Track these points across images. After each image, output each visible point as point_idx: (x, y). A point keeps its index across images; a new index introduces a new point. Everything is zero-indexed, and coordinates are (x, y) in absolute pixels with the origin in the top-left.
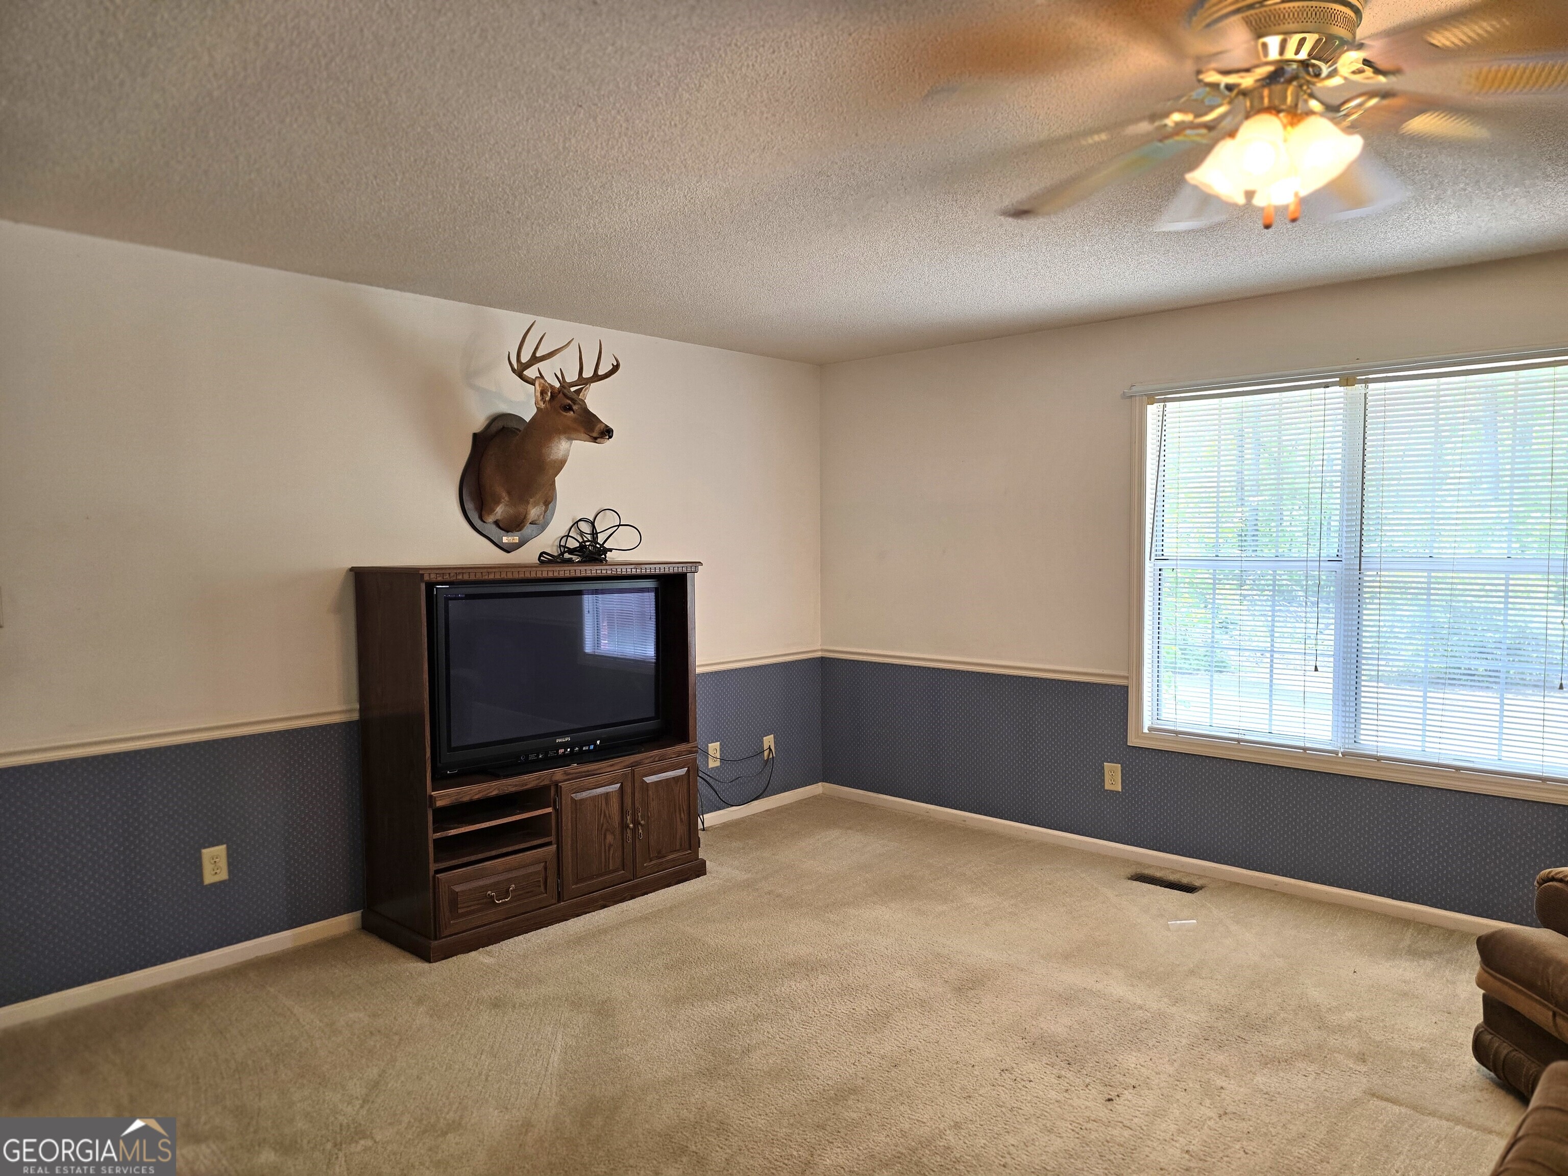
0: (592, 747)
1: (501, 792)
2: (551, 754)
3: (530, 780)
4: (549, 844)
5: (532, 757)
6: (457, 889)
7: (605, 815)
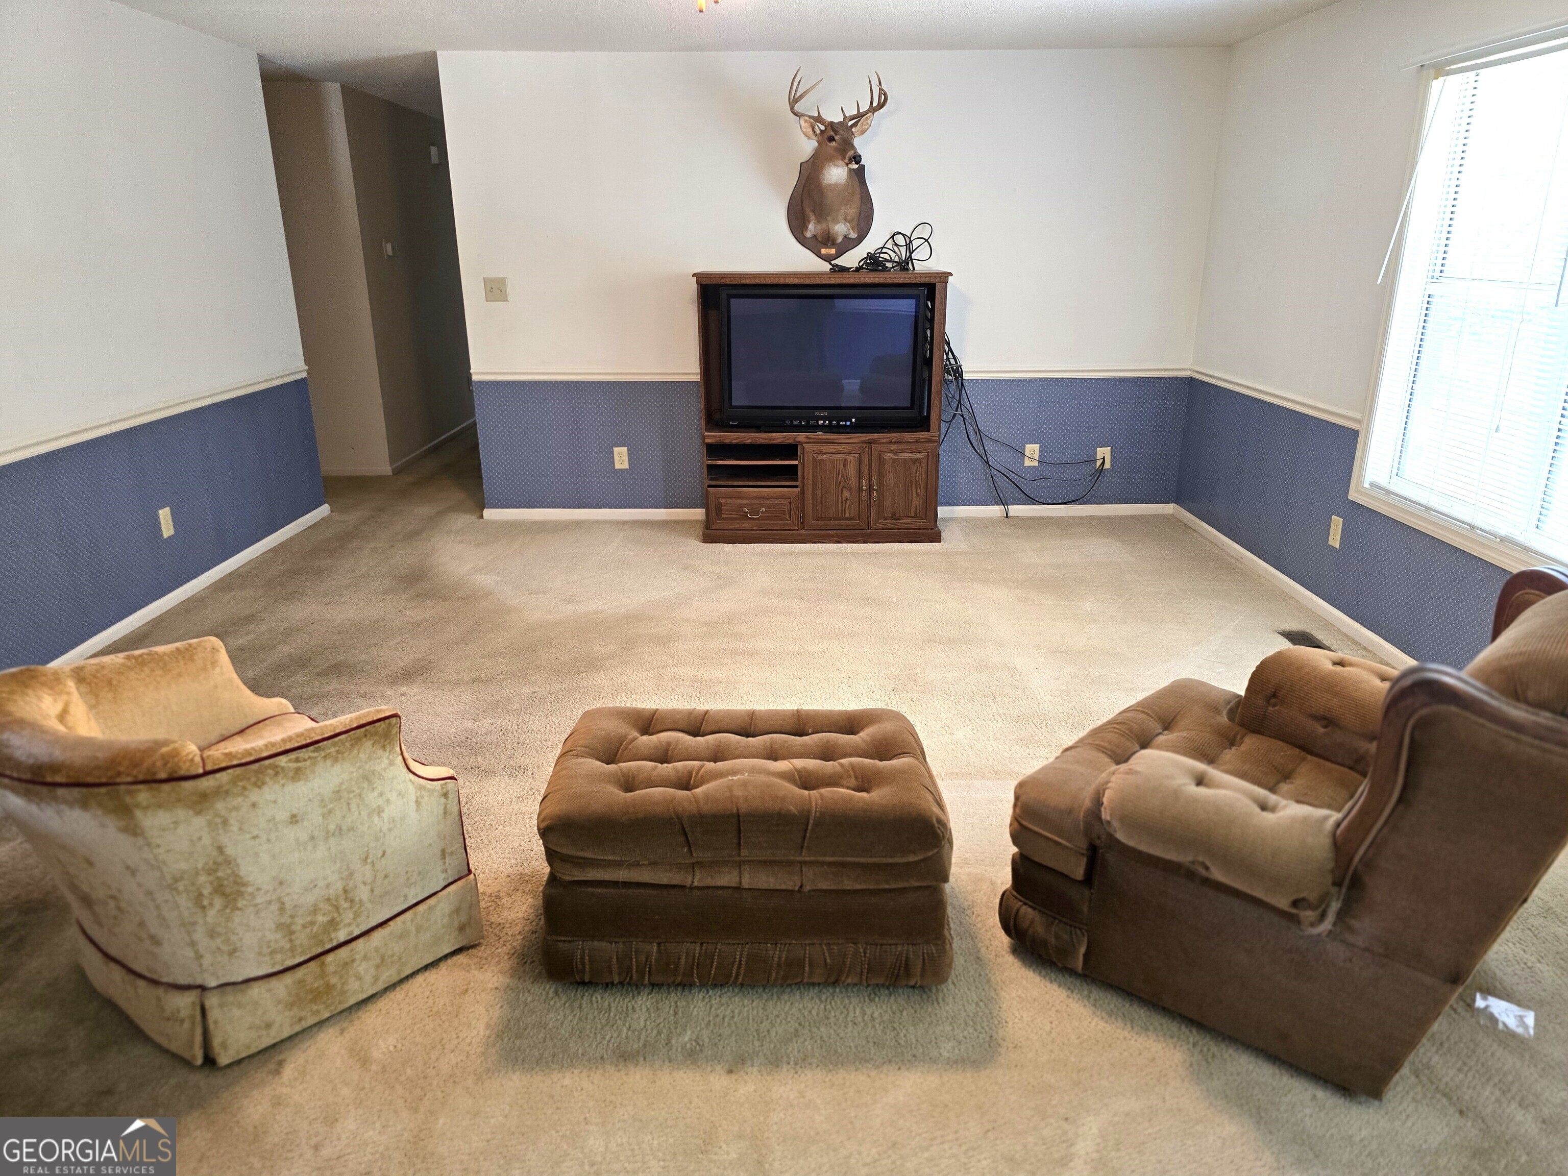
0: (848, 423)
1: (754, 442)
2: (812, 423)
3: (778, 438)
4: (796, 487)
5: (796, 423)
6: (722, 501)
7: (843, 476)
